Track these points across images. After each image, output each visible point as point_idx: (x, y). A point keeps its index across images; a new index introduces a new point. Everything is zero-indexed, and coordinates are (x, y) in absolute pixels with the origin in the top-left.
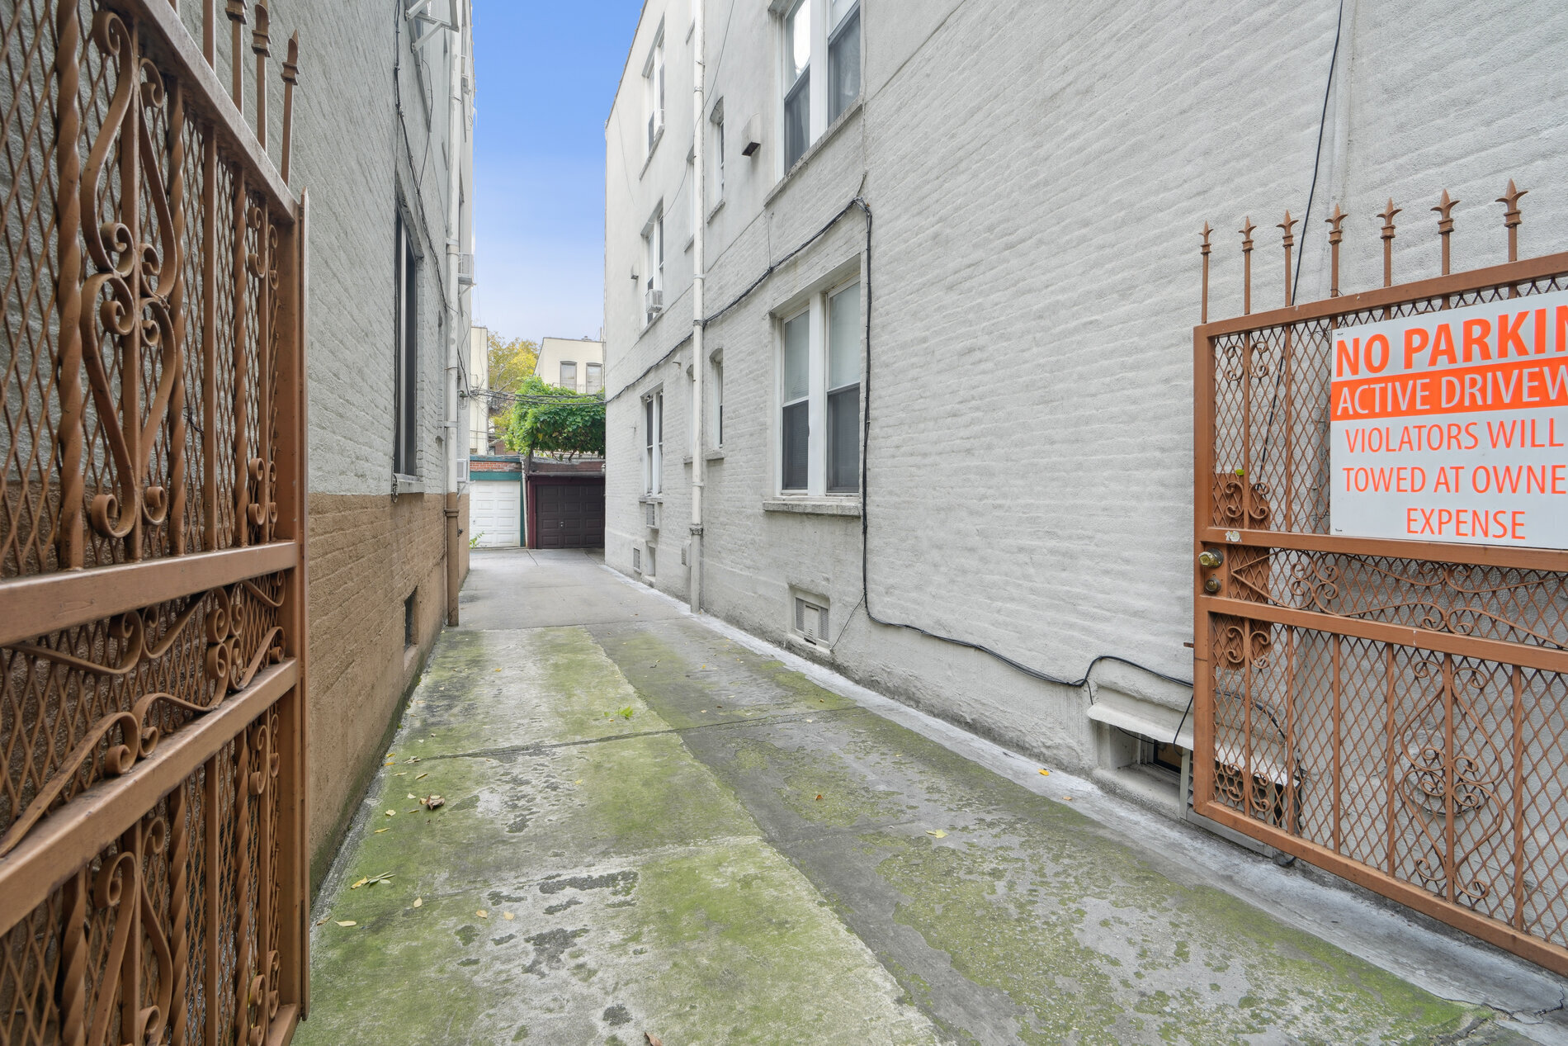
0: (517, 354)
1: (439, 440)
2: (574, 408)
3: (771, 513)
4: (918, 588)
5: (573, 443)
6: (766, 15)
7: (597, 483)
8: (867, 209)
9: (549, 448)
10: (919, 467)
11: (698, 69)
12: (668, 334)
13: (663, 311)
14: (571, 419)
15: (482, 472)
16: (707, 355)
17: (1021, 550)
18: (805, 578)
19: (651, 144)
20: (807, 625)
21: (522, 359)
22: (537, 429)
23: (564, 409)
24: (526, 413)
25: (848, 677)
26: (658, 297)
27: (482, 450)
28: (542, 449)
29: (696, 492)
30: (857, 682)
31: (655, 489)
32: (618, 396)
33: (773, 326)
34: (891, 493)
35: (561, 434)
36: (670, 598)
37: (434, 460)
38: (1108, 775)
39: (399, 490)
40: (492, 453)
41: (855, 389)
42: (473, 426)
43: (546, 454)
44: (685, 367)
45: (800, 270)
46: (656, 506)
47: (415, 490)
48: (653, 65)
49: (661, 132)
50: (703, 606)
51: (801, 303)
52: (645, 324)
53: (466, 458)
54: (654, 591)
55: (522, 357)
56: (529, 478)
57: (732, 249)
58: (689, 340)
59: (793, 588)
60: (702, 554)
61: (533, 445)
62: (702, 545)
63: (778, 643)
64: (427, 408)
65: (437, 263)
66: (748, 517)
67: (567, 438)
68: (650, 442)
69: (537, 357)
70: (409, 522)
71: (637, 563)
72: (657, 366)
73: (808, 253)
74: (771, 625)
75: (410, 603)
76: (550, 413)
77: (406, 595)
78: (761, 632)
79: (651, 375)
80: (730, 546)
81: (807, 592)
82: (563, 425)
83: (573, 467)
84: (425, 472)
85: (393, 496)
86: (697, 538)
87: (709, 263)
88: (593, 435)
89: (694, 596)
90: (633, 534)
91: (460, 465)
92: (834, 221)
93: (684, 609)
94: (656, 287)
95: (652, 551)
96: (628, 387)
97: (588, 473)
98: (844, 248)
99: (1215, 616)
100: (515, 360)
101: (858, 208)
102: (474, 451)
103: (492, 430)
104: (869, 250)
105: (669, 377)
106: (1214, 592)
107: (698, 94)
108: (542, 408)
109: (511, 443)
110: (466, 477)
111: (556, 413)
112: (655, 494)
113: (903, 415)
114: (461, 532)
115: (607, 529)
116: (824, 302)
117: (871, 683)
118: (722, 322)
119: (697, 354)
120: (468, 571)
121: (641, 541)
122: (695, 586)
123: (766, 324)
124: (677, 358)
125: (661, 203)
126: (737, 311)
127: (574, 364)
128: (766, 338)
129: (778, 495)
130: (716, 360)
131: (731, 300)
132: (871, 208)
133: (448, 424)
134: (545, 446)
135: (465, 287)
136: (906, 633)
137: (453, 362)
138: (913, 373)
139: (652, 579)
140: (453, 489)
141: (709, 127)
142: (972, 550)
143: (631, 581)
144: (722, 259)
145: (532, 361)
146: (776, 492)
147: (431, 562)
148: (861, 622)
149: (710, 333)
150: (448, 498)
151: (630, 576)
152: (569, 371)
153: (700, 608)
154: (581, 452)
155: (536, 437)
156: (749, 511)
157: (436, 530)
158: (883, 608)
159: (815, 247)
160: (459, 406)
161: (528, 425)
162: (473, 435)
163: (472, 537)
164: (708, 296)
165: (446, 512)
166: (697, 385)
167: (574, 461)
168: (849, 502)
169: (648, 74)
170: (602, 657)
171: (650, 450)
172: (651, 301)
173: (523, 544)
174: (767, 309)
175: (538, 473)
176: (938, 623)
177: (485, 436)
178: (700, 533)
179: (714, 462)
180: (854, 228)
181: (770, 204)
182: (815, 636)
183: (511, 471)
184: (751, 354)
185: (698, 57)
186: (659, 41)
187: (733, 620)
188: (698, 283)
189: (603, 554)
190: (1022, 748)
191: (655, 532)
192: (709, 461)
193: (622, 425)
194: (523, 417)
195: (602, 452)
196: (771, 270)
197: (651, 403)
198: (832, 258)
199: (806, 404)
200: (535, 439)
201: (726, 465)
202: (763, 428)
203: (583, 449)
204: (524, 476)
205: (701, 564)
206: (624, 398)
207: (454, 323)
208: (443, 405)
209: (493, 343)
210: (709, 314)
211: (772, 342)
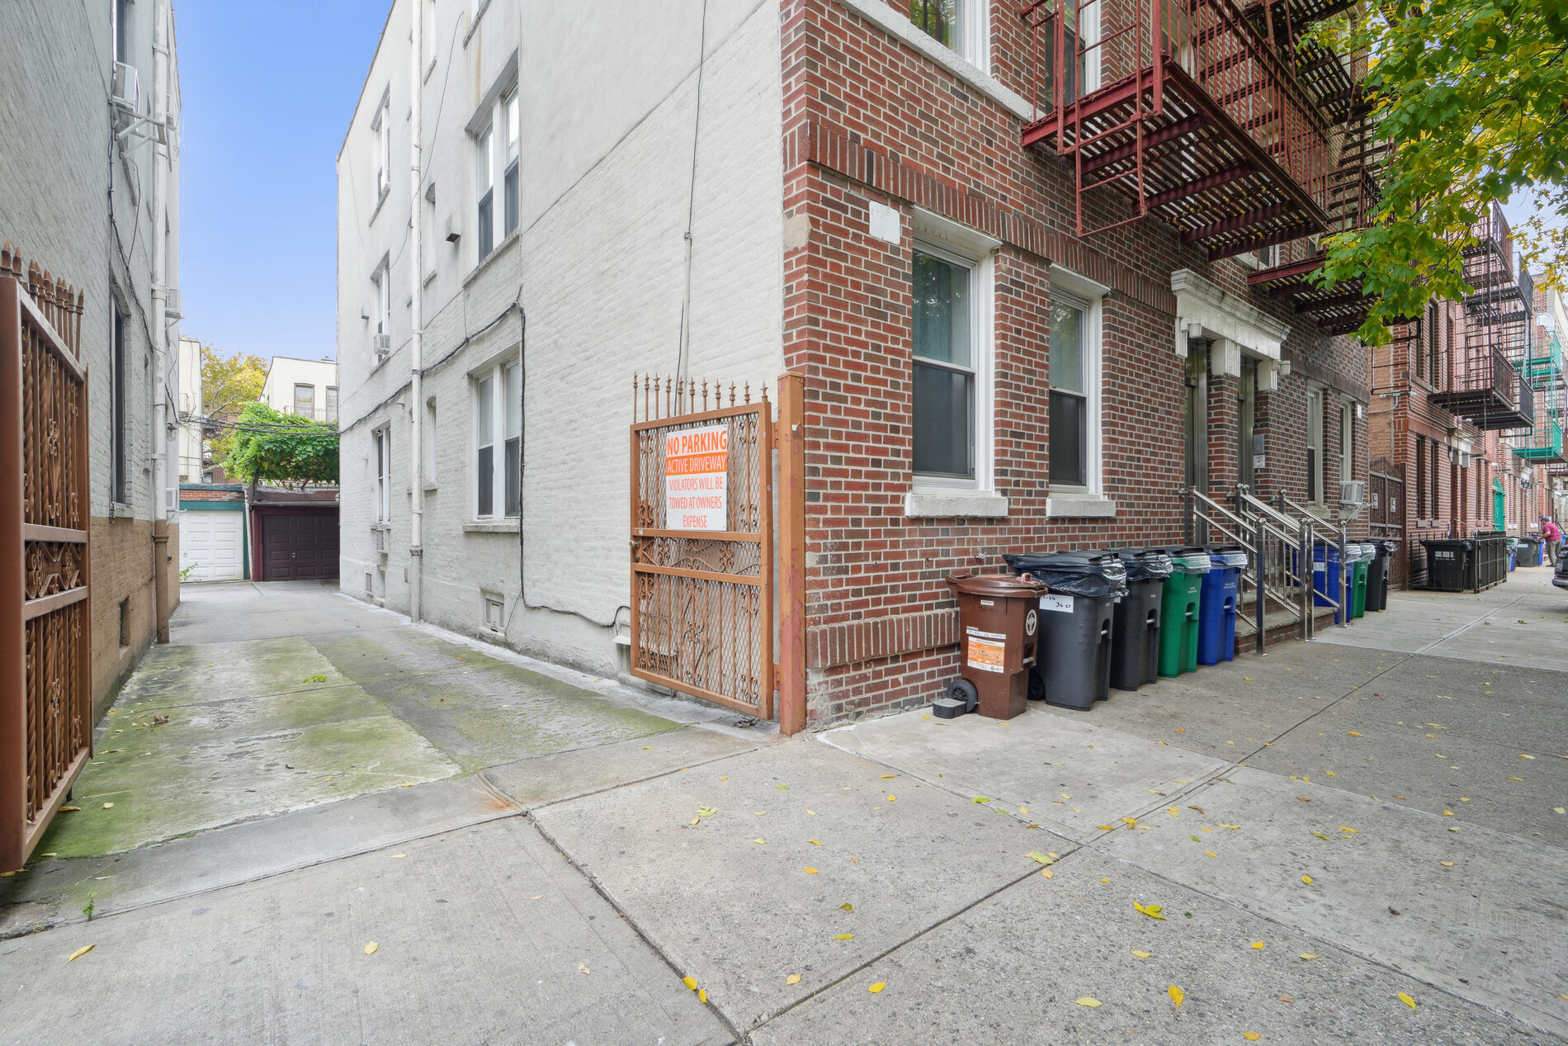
0: (241, 370)
1: (146, 471)
2: (305, 437)
3: (469, 534)
4: (549, 579)
5: (303, 472)
6: (463, 133)
7: (333, 512)
8: (522, 311)
9: (277, 477)
10: (548, 497)
11: (415, 152)
12: (394, 379)
13: (390, 355)
14: (301, 448)
15: (194, 500)
16: (425, 401)
17: (592, 548)
18: (489, 583)
19: (380, 194)
20: (492, 618)
21: (247, 376)
22: (262, 458)
23: (292, 438)
24: (249, 440)
25: (514, 651)
26: (386, 341)
27: (195, 477)
28: (269, 478)
29: (415, 519)
30: (519, 653)
31: (385, 518)
32: (352, 428)
33: (470, 384)
34: (535, 515)
35: (289, 462)
36: (394, 614)
37: (142, 490)
38: (625, 675)
39: (116, 514)
40: (209, 480)
41: (517, 440)
42: (182, 452)
43: (274, 483)
44: (407, 409)
45: (486, 344)
46: (385, 533)
47: (127, 515)
48: (380, 123)
49: (388, 191)
50: (421, 616)
51: (487, 368)
52: (375, 363)
53: (174, 488)
54: (384, 610)
55: (248, 373)
56: (253, 508)
57: (442, 315)
58: (408, 387)
59: (483, 591)
60: (421, 571)
61: (258, 473)
62: (421, 564)
63: (474, 636)
64: (135, 444)
65: (143, 313)
66: (454, 538)
67: (297, 467)
68: (381, 474)
69: (266, 375)
70: (122, 541)
71: (369, 587)
72: (385, 405)
73: (490, 333)
74: (469, 622)
75: (124, 606)
76: (276, 441)
77: (122, 598)
78: (462, 630)
79: (380, 412)
80: (441, 563)
81: (491, 593)
82: (291, 454)
83: (306, 497)
84: (134, 500)
85: (111, 519)
86: (416, 558)
87: (425, 323)
88: (326, 464)
89: (414, 610)
90: (365, 560)
91: (169, 494)
92: (504, 314)
93: (406, 621)
94: (385, 331)
95: (382, 574)
96: (360, 421)
97: (324, 503)
98: (510, 336)
99: (639, 573)
100: (238, 377)
101: (515, 308)
102: (184, 478)
103: (208, 455)
104: (523, 341)
105: (394, 414)
106: (637, 561)
107: (414, 173)
108: (268, 436)
109: (231, 469)
110: (175, 505)
111: (283, 442)
112: (385, 522)
113: (540, 461)
114: (170, 559)
115: (342, 557)
116: (502, 372)
117: (525, 652)
118: (435, 374)
119: (415, 398)
120: (178, 603)
121: (372, 566)
122: (415, 600)
123: (465, 382)
124: (401, 400)
125: (387, 255)
126: (446, 367)
127: (311, 387)
128: (466, 395)
129: (475, 520)
130: (431, 405)
131: (442, 357)
132: (525, 311)
133: (156, 456)
134: (271, 475)
135: (171, 320)
136: (543, 611)
137: (160, 399)
138: (546, 433)
139: (383, 600)
140: (162, 516)
141: (425, 203)
142: (571, 551)
143: (363, 603)
144: (435, 320)
145: (261, 379)
146: (473, 517)
147: (140, 581)
148: (520, 609)
149: (426, 381)
150: (157, 524)
151: (364, 600)
152: (304, 394)
153: (420, 618)
154: (315, 482)
155: (261, 466)
156: (454, 533)
157: (145, 552)
158: (533, 599)
159: (495, 329)
160: (168, 436)
161: (249, 452)
162: (182, 461)
163: (182, 568)
164: (425, 350)
165: (154, 538)
166: (416, 426)
167: (308, 491)
168: (513, 523)
169: (376, 126)
170: (314, 653)
171: (381, 481)
172: (379, 345)
173: (246, 576)
174: (465, 370)
175: (264, 503)
176: (558, 602)
177: (198, 462)
178: (420, 554)
179: (430, 492)
180: (513, 322)
181: (467, 286)
182: (498, 627)
183: (231, 501)
184: (455, 404)
185: (415, 140)
186: (385, 102)
187: (444, 625)
188: (416, 338)
189: (338, 583)
190: (592, 671)
191: (385, 556)
192: (426, 492)
193: (354, 455)
194: (245, 444)
195: (338, 482)
196: (467, 340)
197: (380, 437)
198: (504, 340)
199: (491, 448)
200: (258, 468)
201: (439, 495)
202: (464, 465)
203: (317, 478)
204: (247, 505)
205: (420, 580)
206: (356, 431)
207: (161, 363)
208: (149, 439)
209: (209, 358)
210: (426, 366)
211: (470, 397)
